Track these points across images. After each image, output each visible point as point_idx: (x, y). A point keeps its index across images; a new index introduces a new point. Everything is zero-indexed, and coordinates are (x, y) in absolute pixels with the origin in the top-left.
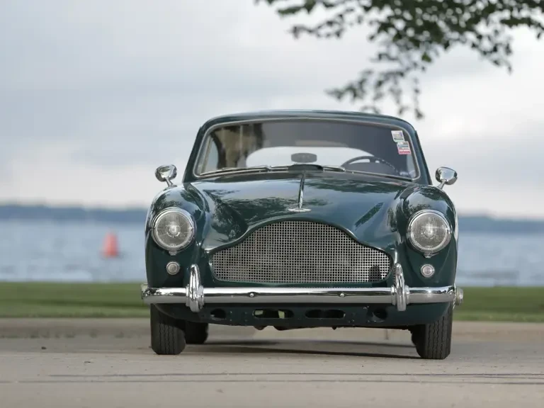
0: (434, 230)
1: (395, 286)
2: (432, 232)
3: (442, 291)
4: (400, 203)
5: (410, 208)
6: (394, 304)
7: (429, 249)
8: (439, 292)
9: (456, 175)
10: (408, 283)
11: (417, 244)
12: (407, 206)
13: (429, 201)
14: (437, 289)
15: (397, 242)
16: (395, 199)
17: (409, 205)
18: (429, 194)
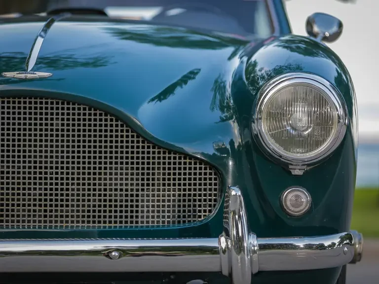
0: (309, 114)
1: (228, 235)
2: (305, 119)
3: (327, 244)
4: (240, 67)
5: (259, 73)
6: (225, 272)
7: (299, 156)
8: (322, 247)
9: (340, 25)
10: (256, 228)
11: (273, 145)
12: (253, 71)
13: (297, 57)
14: (315, 241)
15: (232, 143)
16: (230, 58)
17: (258, 68)
18: (298, 48)
